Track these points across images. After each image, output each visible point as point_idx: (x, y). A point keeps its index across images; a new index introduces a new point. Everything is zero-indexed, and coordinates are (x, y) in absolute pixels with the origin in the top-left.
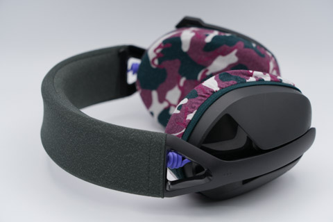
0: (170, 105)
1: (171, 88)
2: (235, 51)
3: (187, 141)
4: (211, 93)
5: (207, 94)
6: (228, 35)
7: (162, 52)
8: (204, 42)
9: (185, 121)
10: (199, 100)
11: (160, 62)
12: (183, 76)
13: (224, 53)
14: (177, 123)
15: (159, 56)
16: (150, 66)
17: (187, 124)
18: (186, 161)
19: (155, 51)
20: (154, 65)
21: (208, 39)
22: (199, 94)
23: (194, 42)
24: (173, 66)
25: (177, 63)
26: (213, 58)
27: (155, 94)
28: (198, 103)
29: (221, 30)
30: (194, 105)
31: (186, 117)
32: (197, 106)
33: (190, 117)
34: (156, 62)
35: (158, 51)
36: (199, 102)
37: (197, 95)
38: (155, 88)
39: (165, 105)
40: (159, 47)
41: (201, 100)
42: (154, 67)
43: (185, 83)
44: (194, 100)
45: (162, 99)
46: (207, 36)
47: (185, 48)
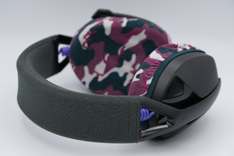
0: (98, 75)
1: (98, 62)
2: (144, 31)
3: (151, 98)
4: (160, 63)
5: (157, 64)
6: (136, 20)
7: (90, 37)
8: (121, 27)
9: (146, 85)
10: (153, 69)
11: (89, 45)
12: (107, 53)
13: (136, 33)
14: (139, 88)
15: (88, 41)
16: (81, 48)
17: (148, 87)
18: (152, 113)
19: (85, 37)
20: (85, 47)
21: (124, 25)
22: (150, 65)
23: (113, 28)
24: (99, 46)
25: (102, 44)
26: (128, 37)
27: (86, 68)
28: (152, 72)
29: (128, 17)
30: (150, 73)
31: (146, 83)
32: (153, 73)
33: (149, 82)
34: (86, 45)
35: (87, 37)
36: (153, 70)
37: (150, 66)
38: (86, 64)
39: (95, 75)
40: (88, 34)
41: (154, 69)
42: (84, 49)
43: (109, 58)
44: (148, 70)
45: (92, 71)
46: (122, 22)
47: (108, 32)
